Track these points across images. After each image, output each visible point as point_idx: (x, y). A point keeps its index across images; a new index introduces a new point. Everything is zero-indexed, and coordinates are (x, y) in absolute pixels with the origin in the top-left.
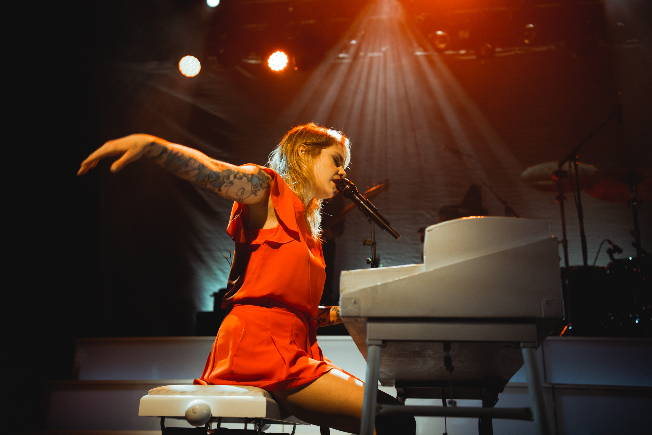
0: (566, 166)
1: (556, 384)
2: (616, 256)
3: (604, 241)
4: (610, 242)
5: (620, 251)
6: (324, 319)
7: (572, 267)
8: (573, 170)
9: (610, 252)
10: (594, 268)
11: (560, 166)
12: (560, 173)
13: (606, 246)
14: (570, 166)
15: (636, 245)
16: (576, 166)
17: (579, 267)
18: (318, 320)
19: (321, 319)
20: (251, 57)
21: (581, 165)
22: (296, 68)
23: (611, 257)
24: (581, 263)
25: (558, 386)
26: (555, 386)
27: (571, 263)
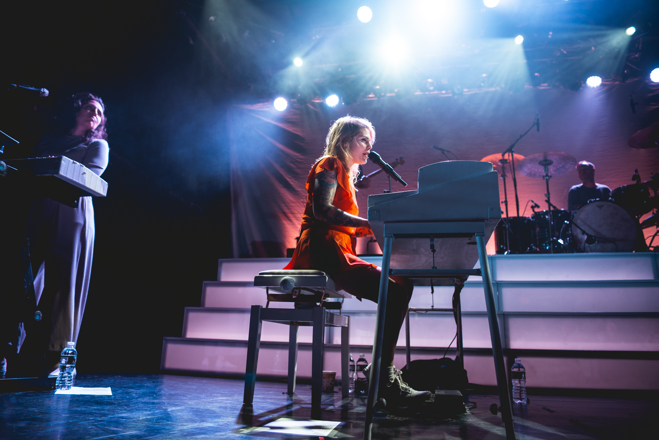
0: (506, 156)
1: (499, 281)
2: (537, 210)
3: (529, 201)
4: (533, 202)
5: (538, 207)
6: (362, 232)
7: (510, 217)
8: (511, 158)
9: (533, 207)
10: (524, 218)
11: (503, 155)
12: (503, 161)
13: (531, 204)
14: (509, 156)
15: (548, 201)
16: (512, 155)
17: (514, 218)
18: (358, 233)
19: (360, 232)
20: (316, 99)
21: (516, 156)
22: (343, 104)
23: (534, 211)
24: (515, 215)
25: (500, 282)
26: (498, 282)
27: (510, 215)
